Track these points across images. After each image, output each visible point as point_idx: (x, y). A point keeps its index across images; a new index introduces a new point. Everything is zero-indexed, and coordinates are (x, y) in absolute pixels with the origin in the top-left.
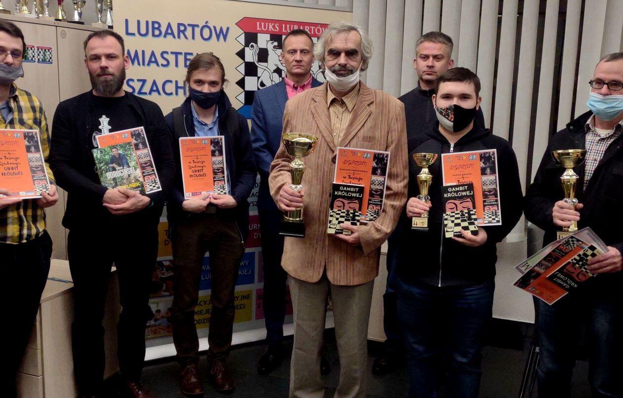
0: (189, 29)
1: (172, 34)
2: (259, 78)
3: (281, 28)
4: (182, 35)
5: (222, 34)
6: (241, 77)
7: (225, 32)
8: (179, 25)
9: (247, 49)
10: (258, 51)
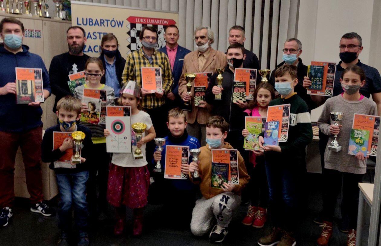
0: (106, 22)
1: (98, 24)
2: (137, 44)
3: (146, 21)
4: (102, 24)
5: (120, 24)
6: (129, 44)
7: (121, 23)
8: (101, 20)
9: (131, 31)
10: (136, 32)
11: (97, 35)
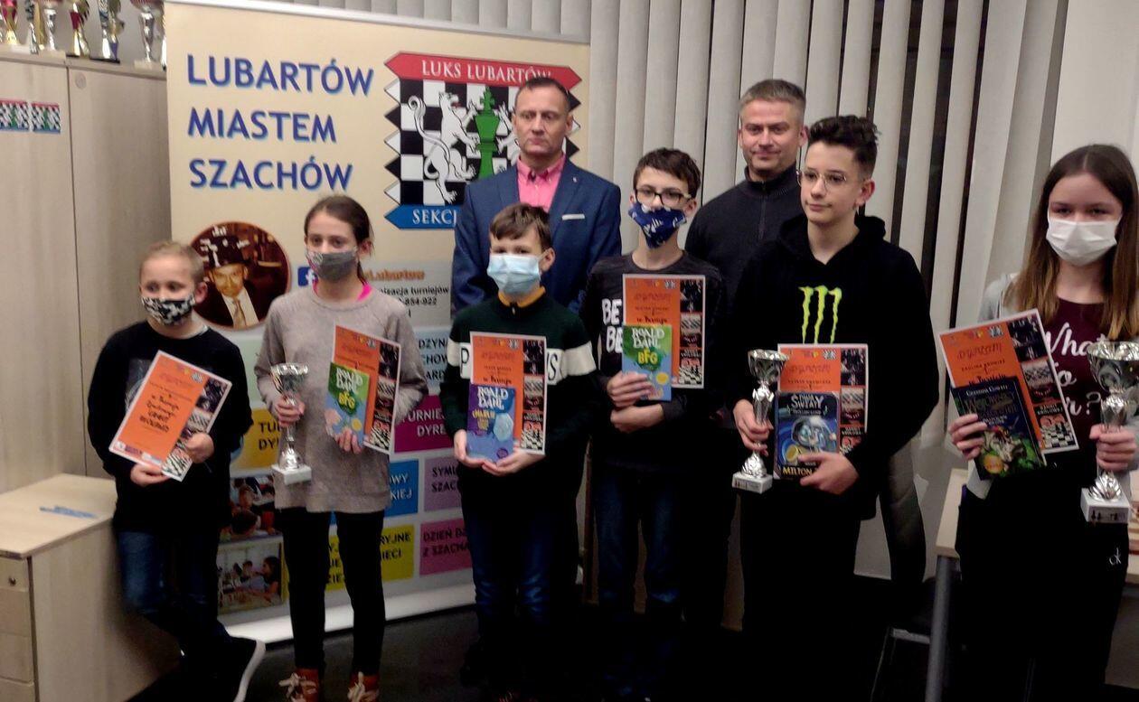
0: (302, 74)
1: (273, 81)
4: (289, 83)
5: (361, 82)
6: (394, 156)
7: (365, 77)
8: (284, 66)
9: (404, 108)
10: (423, 111)
11: (271, 124)
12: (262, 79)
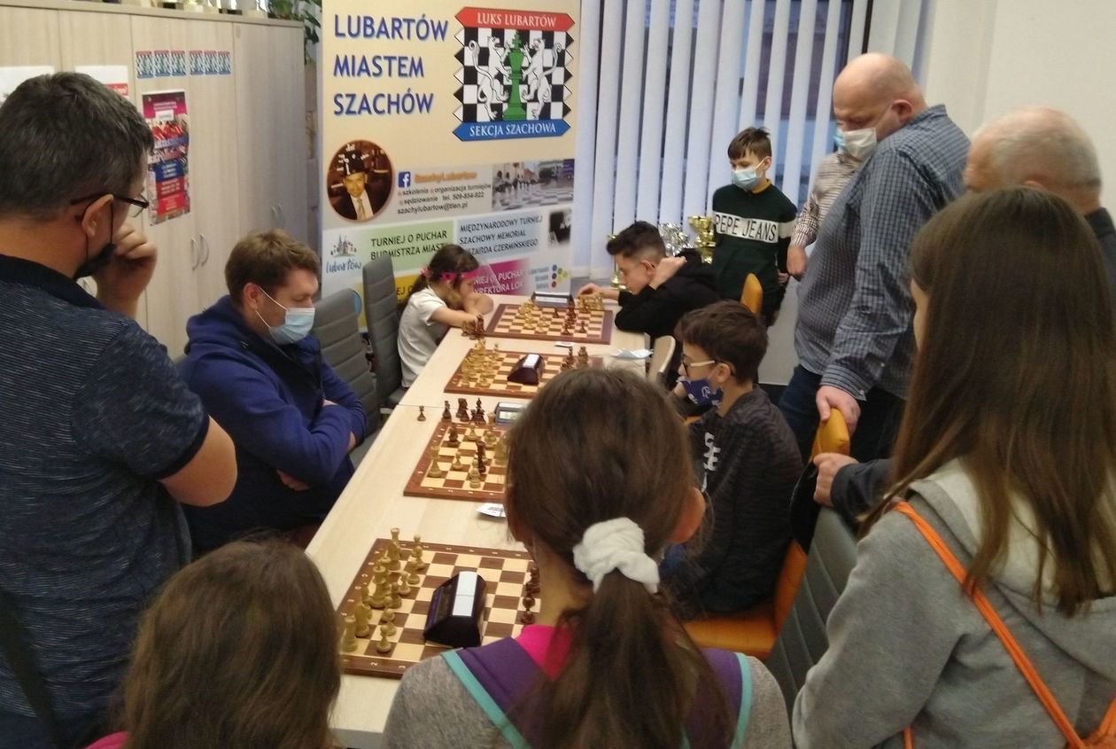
1: (386, 32)
5: (440, 31)
7: (443, 28)
9: (467, 49)
10: (478, 52)
11: (384, 64)
12: (380, 32)
